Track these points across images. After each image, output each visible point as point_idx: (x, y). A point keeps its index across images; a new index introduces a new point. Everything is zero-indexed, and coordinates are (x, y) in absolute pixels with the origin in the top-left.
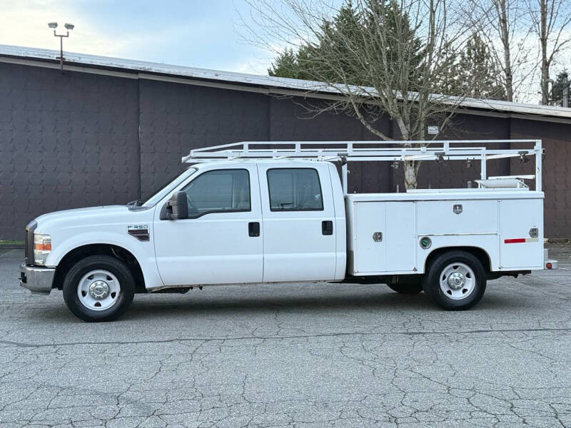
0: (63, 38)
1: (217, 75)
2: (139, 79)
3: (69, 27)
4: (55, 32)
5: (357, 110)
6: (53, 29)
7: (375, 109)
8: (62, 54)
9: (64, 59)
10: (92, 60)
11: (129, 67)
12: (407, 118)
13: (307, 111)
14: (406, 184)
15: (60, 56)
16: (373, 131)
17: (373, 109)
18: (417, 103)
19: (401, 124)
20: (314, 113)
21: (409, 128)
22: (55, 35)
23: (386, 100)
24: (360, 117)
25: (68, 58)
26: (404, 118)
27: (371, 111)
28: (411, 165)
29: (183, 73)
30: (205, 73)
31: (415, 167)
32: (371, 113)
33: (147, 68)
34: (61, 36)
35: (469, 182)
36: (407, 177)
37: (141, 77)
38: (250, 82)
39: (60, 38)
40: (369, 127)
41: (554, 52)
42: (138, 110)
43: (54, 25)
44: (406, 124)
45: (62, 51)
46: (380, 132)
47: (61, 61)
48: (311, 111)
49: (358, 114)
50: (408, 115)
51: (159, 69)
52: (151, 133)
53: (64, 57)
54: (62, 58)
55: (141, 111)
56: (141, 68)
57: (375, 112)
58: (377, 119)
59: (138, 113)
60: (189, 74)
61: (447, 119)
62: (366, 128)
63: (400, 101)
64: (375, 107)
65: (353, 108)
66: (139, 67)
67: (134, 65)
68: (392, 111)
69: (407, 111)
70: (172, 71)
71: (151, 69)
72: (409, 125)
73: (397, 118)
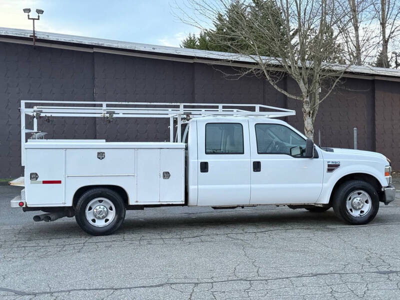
0: (35, 20)
1: (154, 49)
3: (40, 12)
4: (29, 16)
5: (266, 75)
6: (27, 14)
8: (34, 33)
9: (36, 37)
10: (57, 38)
11: (87, 42)
12: (306, 80)
14: (305, 130)
15: (32, 35)
16: (279, 90)
17: (275, 74)
18: (311, 69)
19: (301, 84)
21: (307, 87)
22: (29, 19)
24: (269, 79)
25: (39, 36)
26: (303, 79)
28: (309, 116)
29: (128, 47)
30: (145, 47)
31: (312, 117)
33: (100, 43)
34: (34, 19)
35: (355, 128)
36: (306, 125)
37: (95, 51)
38: (179, 54)
39: (32, 20)
40: (275, 87)
41: (391, 33)
42: (94, 75)
43: (27, 11)
44: (305, 84)
45: (34, 31)
47: (34, 38)
49: (267, 77)
50: (307, 77)
51: (110, 44)
52: (104, 94)
53: (36, 35)
54: (34, 36)
55: (96, 77)
56: (95, 44)
57: (277, 76)
58: (278, 81)
59: (94, 78)
60: (133, 48)
61: (338, 80)
62: (273, 87)
63: (300, 68)
64: (277, 72)
65: (263, 72)
66: (94, 43)
67: (90, 41)
68: (294, 73)
69: (306, 73)
70: (120, 46)
71: (103, 44)
72: (307, 85)
73: (299, 79)
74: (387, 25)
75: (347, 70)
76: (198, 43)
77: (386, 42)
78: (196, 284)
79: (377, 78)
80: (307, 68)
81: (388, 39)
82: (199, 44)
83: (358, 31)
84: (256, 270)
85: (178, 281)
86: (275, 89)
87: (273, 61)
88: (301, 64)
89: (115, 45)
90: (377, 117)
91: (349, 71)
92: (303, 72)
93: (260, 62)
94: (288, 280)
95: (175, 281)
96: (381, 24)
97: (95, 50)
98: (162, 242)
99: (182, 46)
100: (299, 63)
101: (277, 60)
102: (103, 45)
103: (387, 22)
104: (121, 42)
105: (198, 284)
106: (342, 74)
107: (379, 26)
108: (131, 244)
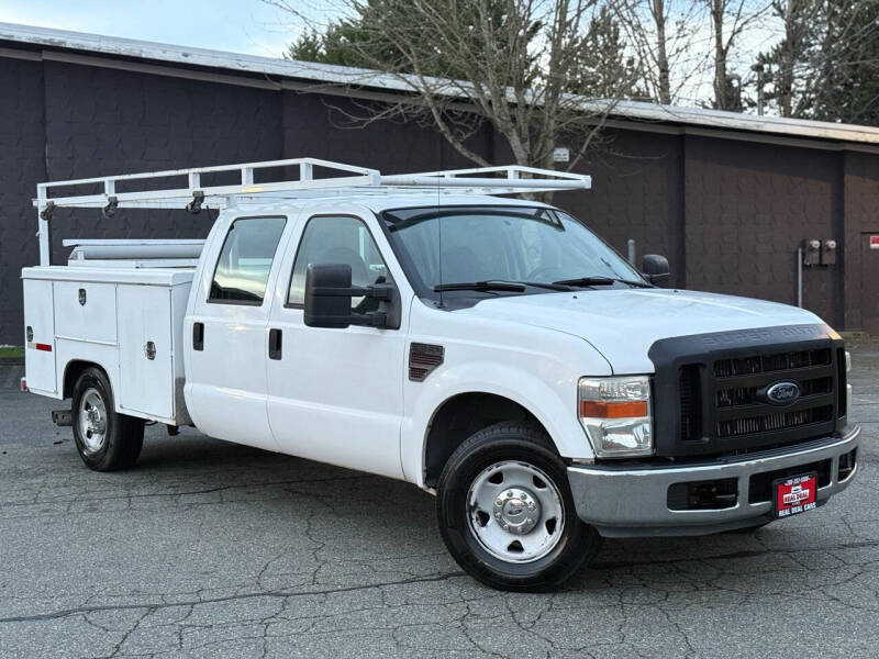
1: (186, 55)
2: (44, 60)
5: (437, 119)
7: (467, 118)
11: (24, 38)
12: (526, 132)
13: (349, 119)
16: (466, 154)
17: (463, 118)
18: (536, 108)
19: (515, 141)
20: (361, 123)
21: (528, 148)
23: (490, 103)
24: (443, 129)
26: (520, 131)
27: (459, 119)
29: (124, 50)
30: (164, 52)
32: (459, 123)
33: (57, 39)
35: (631, 241)
37: (46, 58)
38: (245, 69)
40: (458, 147)
41: (734, 33)
42: (44, 116)
44: (523, 141)
46: (478, 154)
48: (356, 119)
49: (439, 124)
50: (527, 125)
52: (69, 158)
55: (48, 118)
56: (45, 41)
57: (467, 122)
58: (469, 134)
59: (43, 121)
60: (135, 53)
61: (593, 133)
62: (454, 149)
63: (513, 106)
64: (466, 113)
65: (431, 113)
66: (42, 38)
67: (32, 36)
68: (499, 117)
69: (524, 118)
70: (105, 47)
71: (63, 42)
72: (528, 143)
73: (507, 130)
74: (725, 15)
75: (614, 112)
76: (323, 51)
77: (722, 54)
78: (153, 608)
79: (689, 131)
80: (527, 106)
81: (727, 48)
82: (325, 52)
83: (663, 28)
84: (312, 570)
85: (114, 601)
86: (457, 151)
87: (448, 89)
88: (513, 96)
89: (91, 46)
90: (688, 218)
91: (618, 113)
92: (519, 113)
93: (423, 90)
94: (377, 591)
95: (104, 602)
96: (713, 13)
97: (47, 56)
98: (124, 505)
99: (287, 56)
100: (508, 95)
101: (458, 86)
102: (63, 45)
103: (726, 10)
104: (108, 39)
105: (156, 607)
106: (603, 120)
107: (710, 20)
108: (47, 511)
